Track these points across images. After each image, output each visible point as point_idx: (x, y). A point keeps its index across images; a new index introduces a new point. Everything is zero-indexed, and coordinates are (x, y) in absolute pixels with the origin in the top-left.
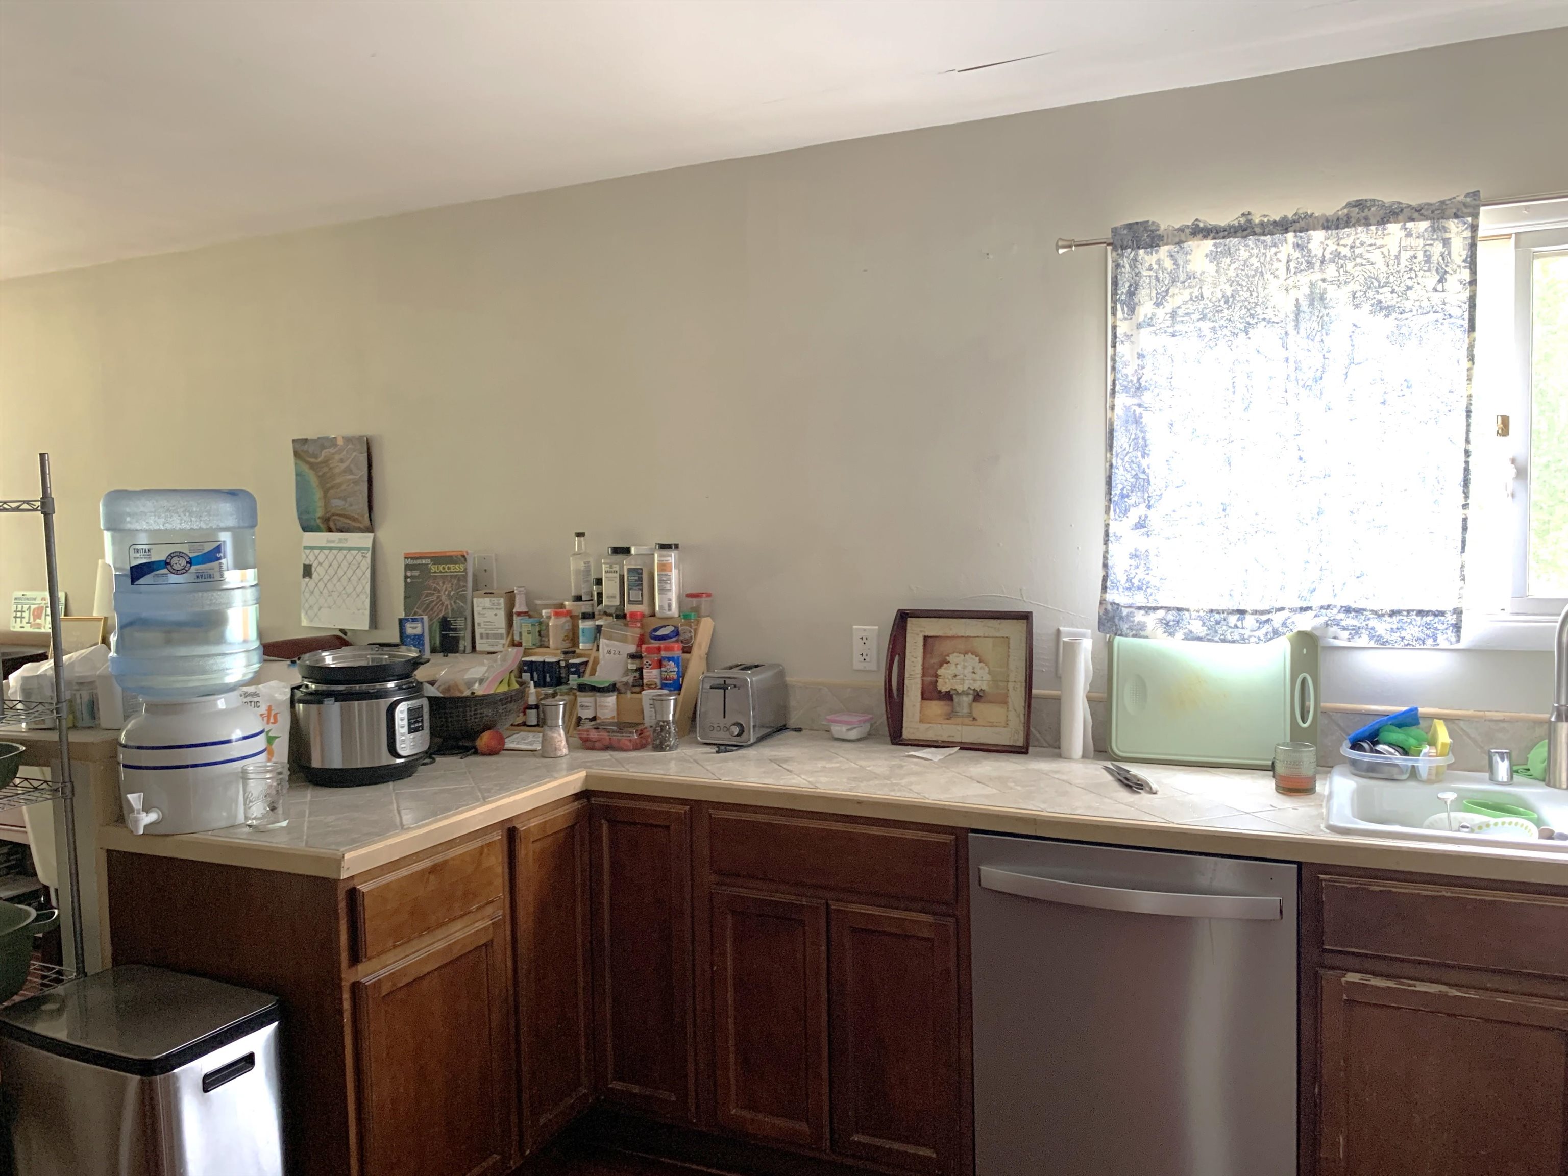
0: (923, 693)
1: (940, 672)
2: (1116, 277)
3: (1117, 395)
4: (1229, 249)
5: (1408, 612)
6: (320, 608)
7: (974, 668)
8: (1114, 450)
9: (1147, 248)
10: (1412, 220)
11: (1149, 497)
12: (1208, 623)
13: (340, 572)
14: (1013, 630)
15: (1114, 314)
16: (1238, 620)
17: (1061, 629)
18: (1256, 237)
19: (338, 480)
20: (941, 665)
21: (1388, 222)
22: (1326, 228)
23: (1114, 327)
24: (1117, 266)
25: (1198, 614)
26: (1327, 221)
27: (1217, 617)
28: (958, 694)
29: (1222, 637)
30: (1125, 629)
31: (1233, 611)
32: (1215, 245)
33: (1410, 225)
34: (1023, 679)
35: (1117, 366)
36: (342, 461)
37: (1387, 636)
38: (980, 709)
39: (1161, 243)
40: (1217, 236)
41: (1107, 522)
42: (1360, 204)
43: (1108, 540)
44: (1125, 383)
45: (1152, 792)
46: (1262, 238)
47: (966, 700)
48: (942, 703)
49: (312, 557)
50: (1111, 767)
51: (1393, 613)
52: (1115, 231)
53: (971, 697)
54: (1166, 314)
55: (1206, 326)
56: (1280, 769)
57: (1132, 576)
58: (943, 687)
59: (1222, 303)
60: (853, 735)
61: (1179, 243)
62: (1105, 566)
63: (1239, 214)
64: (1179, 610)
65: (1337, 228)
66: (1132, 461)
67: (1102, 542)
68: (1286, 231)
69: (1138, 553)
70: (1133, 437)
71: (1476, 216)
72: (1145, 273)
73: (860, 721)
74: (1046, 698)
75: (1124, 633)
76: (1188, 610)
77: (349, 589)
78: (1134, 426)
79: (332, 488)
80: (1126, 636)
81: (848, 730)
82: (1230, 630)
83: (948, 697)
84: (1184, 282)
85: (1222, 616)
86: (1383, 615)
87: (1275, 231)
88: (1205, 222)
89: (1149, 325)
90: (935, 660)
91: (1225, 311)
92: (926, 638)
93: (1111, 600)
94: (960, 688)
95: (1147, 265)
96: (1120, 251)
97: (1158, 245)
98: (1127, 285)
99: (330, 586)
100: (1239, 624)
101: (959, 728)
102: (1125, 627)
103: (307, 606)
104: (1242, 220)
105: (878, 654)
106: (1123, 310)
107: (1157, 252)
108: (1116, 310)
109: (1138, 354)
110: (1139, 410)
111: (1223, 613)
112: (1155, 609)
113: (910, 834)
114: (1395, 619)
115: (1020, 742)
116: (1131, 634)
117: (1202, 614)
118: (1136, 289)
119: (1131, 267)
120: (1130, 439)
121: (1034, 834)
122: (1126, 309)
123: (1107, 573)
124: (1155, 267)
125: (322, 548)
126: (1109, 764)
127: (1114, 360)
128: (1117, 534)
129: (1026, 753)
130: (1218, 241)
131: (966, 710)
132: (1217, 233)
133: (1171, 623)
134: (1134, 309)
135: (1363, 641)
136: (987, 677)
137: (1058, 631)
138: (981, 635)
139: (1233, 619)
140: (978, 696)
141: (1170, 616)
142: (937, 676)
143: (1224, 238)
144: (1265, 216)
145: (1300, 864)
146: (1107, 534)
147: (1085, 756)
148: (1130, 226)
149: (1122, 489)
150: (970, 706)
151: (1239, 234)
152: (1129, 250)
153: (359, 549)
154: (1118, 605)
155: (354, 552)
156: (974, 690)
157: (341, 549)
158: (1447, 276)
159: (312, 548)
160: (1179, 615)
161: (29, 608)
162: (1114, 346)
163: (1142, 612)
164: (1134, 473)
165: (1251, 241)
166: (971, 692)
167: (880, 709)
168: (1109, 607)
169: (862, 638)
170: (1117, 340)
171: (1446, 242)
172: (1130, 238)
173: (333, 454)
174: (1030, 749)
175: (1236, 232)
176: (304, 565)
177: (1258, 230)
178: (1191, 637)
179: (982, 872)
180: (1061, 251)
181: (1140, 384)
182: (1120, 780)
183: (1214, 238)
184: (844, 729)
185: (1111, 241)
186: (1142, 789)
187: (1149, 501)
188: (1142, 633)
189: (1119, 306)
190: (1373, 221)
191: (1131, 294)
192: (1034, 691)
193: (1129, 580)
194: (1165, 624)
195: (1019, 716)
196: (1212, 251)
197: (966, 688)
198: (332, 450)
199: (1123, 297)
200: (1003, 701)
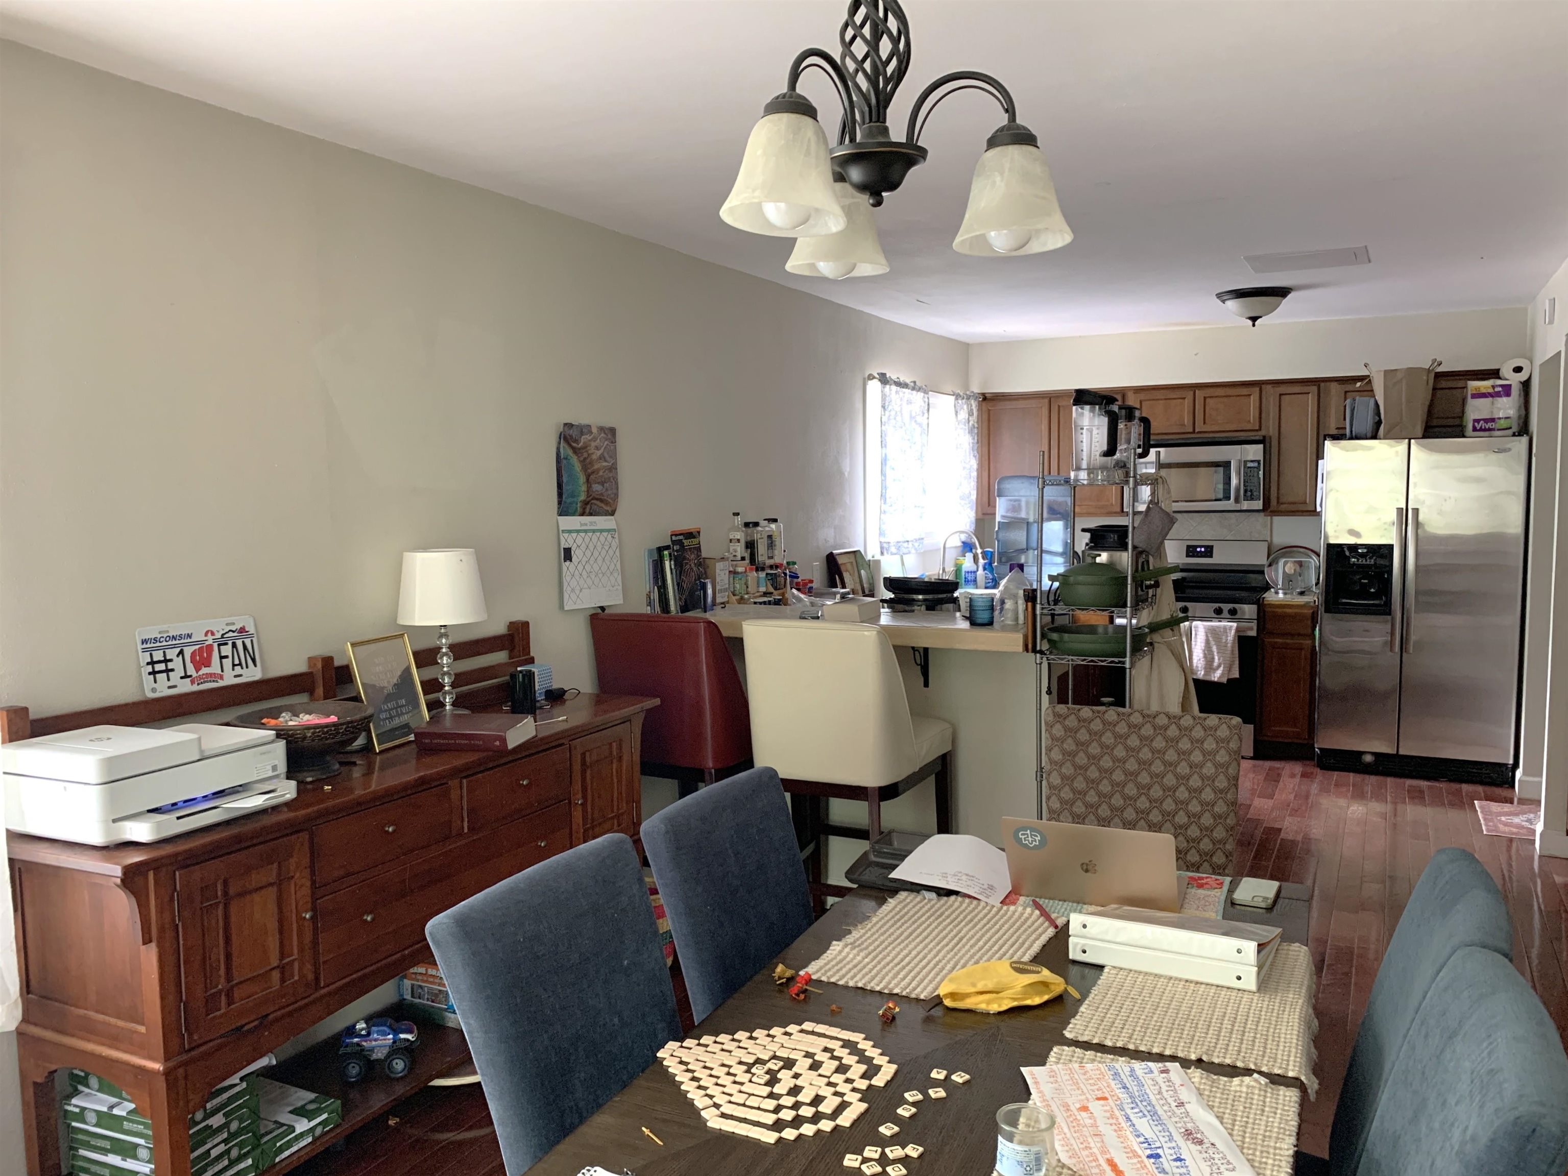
6: (581, 591)
13: (596, 554)
19: (596, 467)
21: (919, 391)
22: (911, 389)
26: (910, 386)
33: (921, 393)
36: (597, 448)
42: (915, 382)
43: (881, 513)
49: (571, 541)
65: (913, 390)
71: (928, 394)
77: (604, 568)
79: (593, 473)
99: (588, 567)
103: (569, 589)
125: (578, 531)
153: (608, 531)
155: (605, 534)
157: (594, 531)
158: (925, 414)
159: (570, 532)
161: (181, 653)
173: (590, 441)
176: (564, 549)
198: (588, 437)
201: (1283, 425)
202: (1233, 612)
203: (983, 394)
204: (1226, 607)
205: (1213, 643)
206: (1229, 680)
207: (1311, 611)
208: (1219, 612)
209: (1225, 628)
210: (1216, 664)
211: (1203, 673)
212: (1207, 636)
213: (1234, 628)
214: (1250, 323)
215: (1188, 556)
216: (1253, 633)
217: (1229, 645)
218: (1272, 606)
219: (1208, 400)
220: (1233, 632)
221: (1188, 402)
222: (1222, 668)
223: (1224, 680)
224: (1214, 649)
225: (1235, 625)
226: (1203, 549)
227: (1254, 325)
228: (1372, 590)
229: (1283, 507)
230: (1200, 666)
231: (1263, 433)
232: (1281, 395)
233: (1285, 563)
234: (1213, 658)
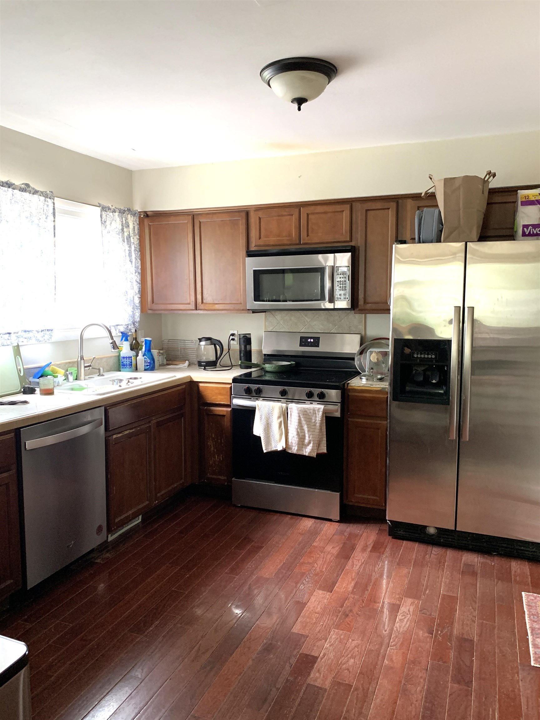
5: (45, 330)
10: (40, 196)
21: (35, 194)
22: (20, 190)
26: (20, 188)
33: (40, 197)
37: (41, 339)
42: (27, 185)
51: (42, 331)
65: (22, 191)
68: (9, 187)
71: (54, 200)
86: (39, 332)
114: (43, 332)
135: (33, 341)
158: (48, 217)
171: (48, 206)
190: (32, 193)
201: (368, 236)
202: (322, 396)
203: (145, 212)
204: (316, 391)
205: (304, 422)
206: (318, 455)
207: (386, 396)
208: (310, 395)
209: (314, 410)
210: (307, 441)
211: (296, 448)
212: (299, 417)
213: (322, 410)
214: (296, 106)
215: (301, 345)
216: (338, 414)
217: (318, 425)
218: (355, 390)
219: (310, 216)
220: (321, 413)
221: (295, 218)
222: (311, 445)
223: (314, 455)
224: (305, 427)
225: (322, 407)
226: (312, 340)
227: (299, 109)
228: (434, 381)
229: (368, 306)
230: (294, 442)
231: (353, 244)
232: (367, 210)
233: (371, 353)
234: (305, 436)
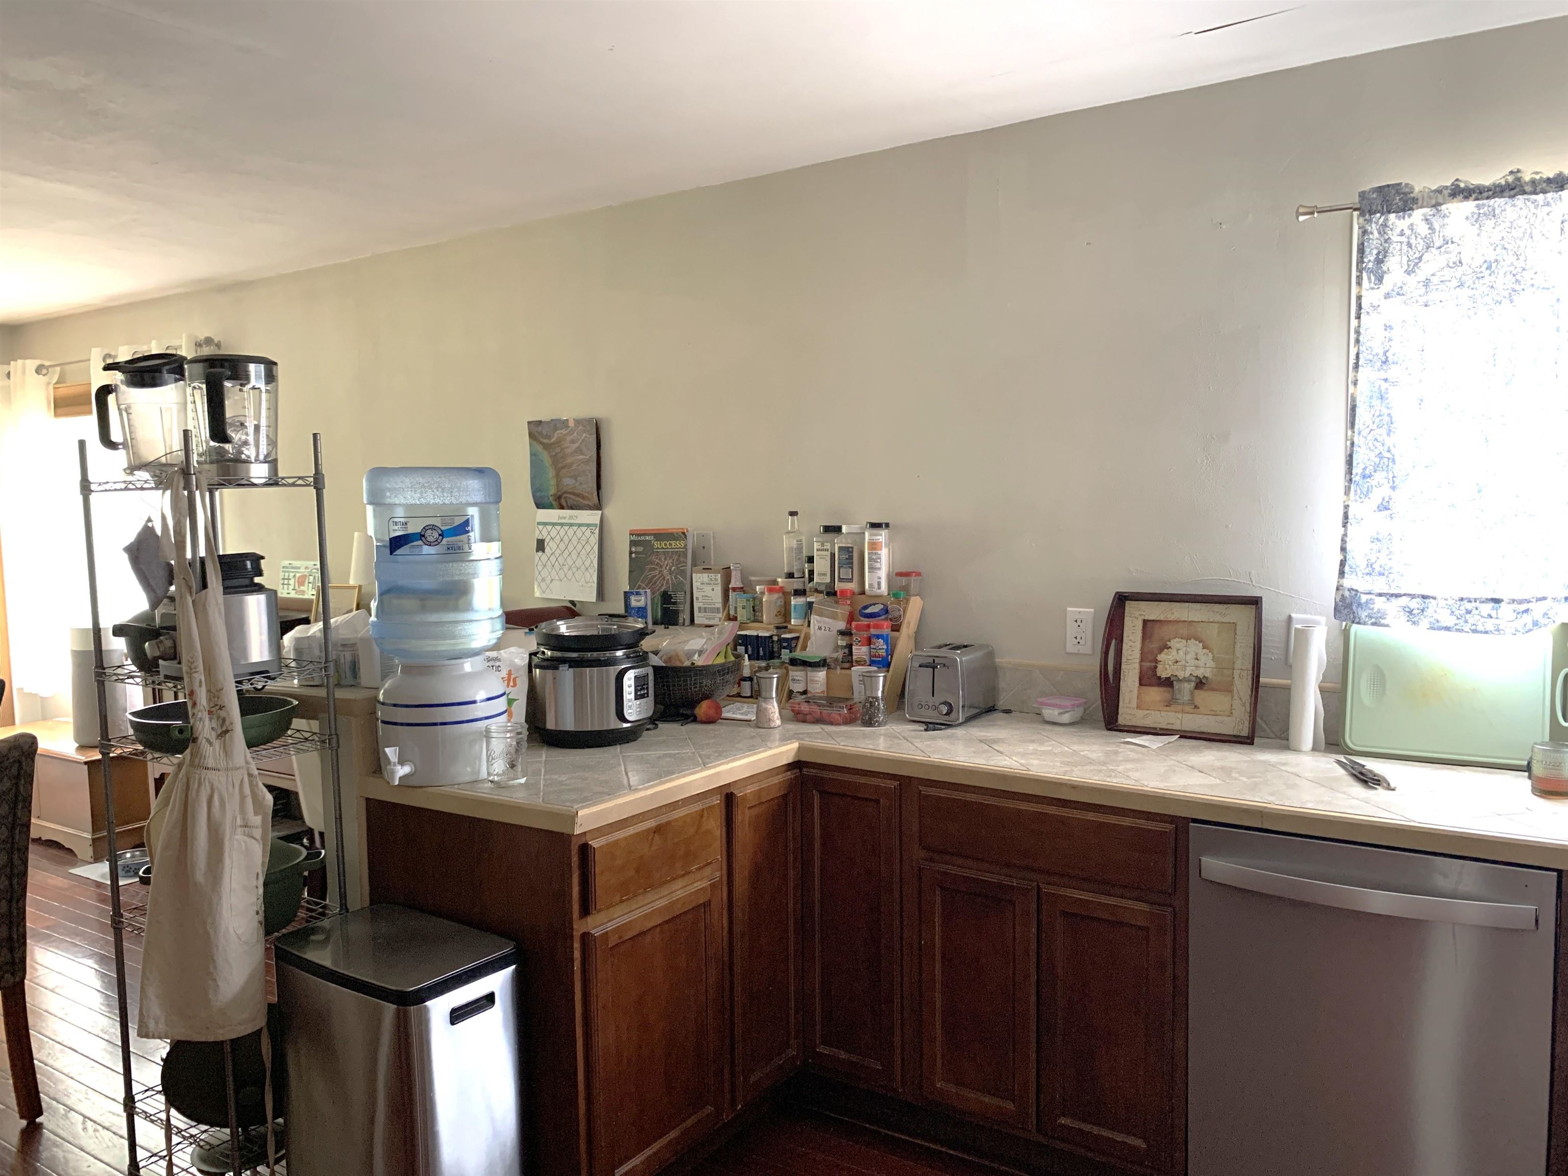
0: (1140, 680)
1: (1159, 658)
2: (1363, 244)
3: (1360, 369)
4: (1494, 210)
6: (552, 580)
7: (1197, 654)
8: (1356, 427)
9: (1398, 212)
11: (1394, 477)
12: (1457, 612)
13: (571, 548)
14: (1241, 616)
15: (1359, 284)
16: (1493, 608)
17: (1293, 615)
18: (1526, 196)
19: (569, 461)
20: (1161, 650)
23: (1359, 298)
24: (1365, 232)
25: (1446, 602)
27: (1469, 606)
28: (1179, 680)
29: (1474, 627)
30: (1363, 617)
31: (1487, 599)
32: (1478, 206)
34: (1250, 667)
35: (1361, 338)
36: (573, 442)
38: (1202, 696)
39: (1415, 206)
40: (1480, 197)
41: (1346, 504)
43: (1347, 523)
44: (1371, 357)
45: (1389, 788)
46: (1533, 197)
47: (1188, 687)
48: (1162, 689)
49: (545, 533)
50: (1344, 761)
52: (1362, 195)
53: (1193, 684)
54: (1419, 282)
55: (1464, 293)
56: (1537, 769)
57: (1373, 560)
58: (1163, 672)
59: (1483, 269)
60: (1066, 718)
61: (1436, 205)
62: (1343, 549)
63: (1507, 172)
64: (1424, 597)
66: (1376, 439)
67: (1341, 524)
68: (1561, 188)
69: (1380, 537)
70: (1377, 413)
72: (1395, 238)
73: (1073, 705)
74: (1274, 687)
75: (1362, 621)
76: (1434, 598)
77: (579, 563)
78: (1379, 401)
79: (564, 467)
80: (1365, 624)
81: (1060, 714)
82: (1483, 620)
83: (1168, 683)
84: (1440, 247)
85: (1473, 604)
87: (1548, 188)
88: (1465, 182)
89: (1398, 294)
90: (1155, 645)
91: (1487, 276)
92: (1145, 622)
93: (1349, 587)
94: (1181, 675)
95: (1398, 231)
96: (1367, 217)
97: (1412, 209)
98: (1375, 252)
99: (561, 560)
100: (1494, 614)
101: (1180, 716)
102: (1363, 614)
103: (540, 579)
104: (1510, 179)
105: (1094, 638)
106: (1369, 278)
107: (1410, 216)
108: (1362, 279)
109: (1385, 325)
110: (1384, 385)
111: (1475, 601)
112: (1397, 596)
113: (1127, 822)
115: (1245, 733)
116: (1370, 622)
117: (1450, 602)
118: (1385, 257)
119: (1379, 233)
120: (1374, 415)
121: (1259, 826)
122: (1373, 278)
123: (1345, 557)
124: (1408, 232)
125: (554, 524)
126: (1342, 758)
127: (1358, 332)
128: (1357, 517)
129: (1252, 743)
130: (1480, 202)
131: (1187, 697)
132: (1481, 193)
133: (1415, 612)
134: (1382, 277)
136: (1211, 664)
137: (1290, 618)
138: (1205, 619)
139: (1487, 608)
140: (1200, 684)
141: (1415, 604)
142: (1156, 661)
143: (1488, 198)
144: (1537, 173)
145: (1560, 872)
146: (1346, 516)
147: (1315, 749)
148: (1380, 189)
149: (1365, 469)
150: (1192, 694)
151: (1506, 194)
152: (1378, 215)
153: (588, 525)
154: (1357, 591)
155: (584, 529)
156: (1197, 677)
157: (571, 525)
159: (545, 524)
160: (1425, 602)
161: (295, 576)
162: (1358, 317)
163: (1384, 599)
164: (1377, 452)
165: (1520, 200)
166: (1194, 679)
167: (1095, 694)
168: (1347, 594)
169: (1076, 621)
170: (1362, 311)
172: (1379, 202)
173: (566, 435)
174: (1256, 740)
175: (1502, 191)
176: (538, 540)
177: (1528, 188)
178: (1436, 627)
179: (1202, 863)
180: (1301, 218)
181: (1387, 358)
182: (1355, 776)
183: (1477, 199)
184: (1056, 712)
185: (1358, 206)
186: (1379, 785)
187: (1394, 482)
188: (1383, 621)
189: (1365, 275)
191: (1379, 261)
192: (1261, 679)
193: (1370, 565)
194: (1408, 612)
195: (1244, 705)
196: (1473, 213)
197: (1187, 675)
198: (564, 432)
199: (1370, 265)
200: (1227, 689)
